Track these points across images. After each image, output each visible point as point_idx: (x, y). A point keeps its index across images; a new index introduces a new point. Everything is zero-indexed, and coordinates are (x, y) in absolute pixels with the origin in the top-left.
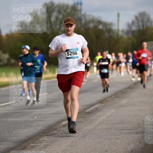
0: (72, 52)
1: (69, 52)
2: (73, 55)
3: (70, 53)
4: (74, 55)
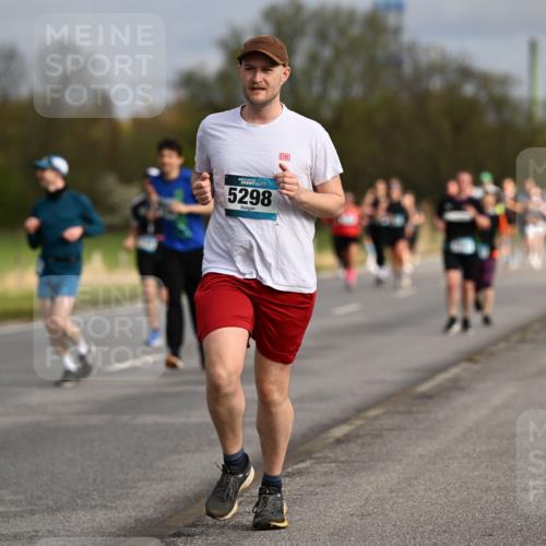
0: (250, 190)
2: (249, 205)
4: (257, 204)
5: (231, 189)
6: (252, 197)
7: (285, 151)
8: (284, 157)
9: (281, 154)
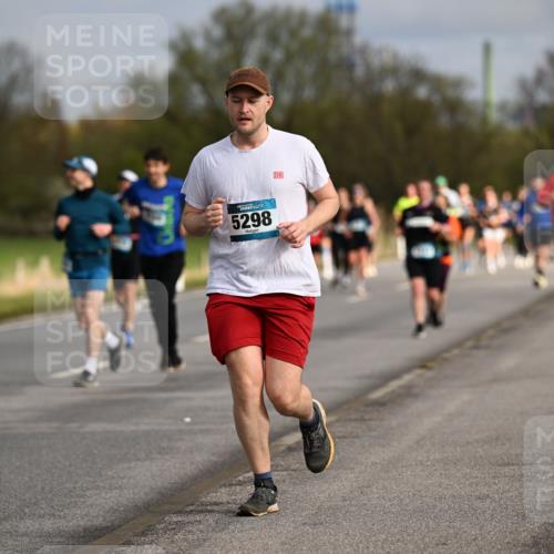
1: (240, 215)
3: (242, 217)
5: (233, 217)
7: (279, 170)
8: (279, 175)
9: (275, 173)
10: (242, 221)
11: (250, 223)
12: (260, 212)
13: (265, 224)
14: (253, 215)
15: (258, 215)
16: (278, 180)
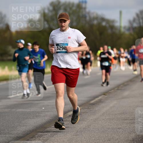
3: (59, 47)
5: (57, 47)
6: (62, 48)
7: (69, 37)
8: (69, 38)
9: (68, 37)
10: (59, 48)
11: (61, 49)
12: (64, 46)
13: (65, 49)
14: (62, 47)
15: (63, 47)
16: (69, 39)
